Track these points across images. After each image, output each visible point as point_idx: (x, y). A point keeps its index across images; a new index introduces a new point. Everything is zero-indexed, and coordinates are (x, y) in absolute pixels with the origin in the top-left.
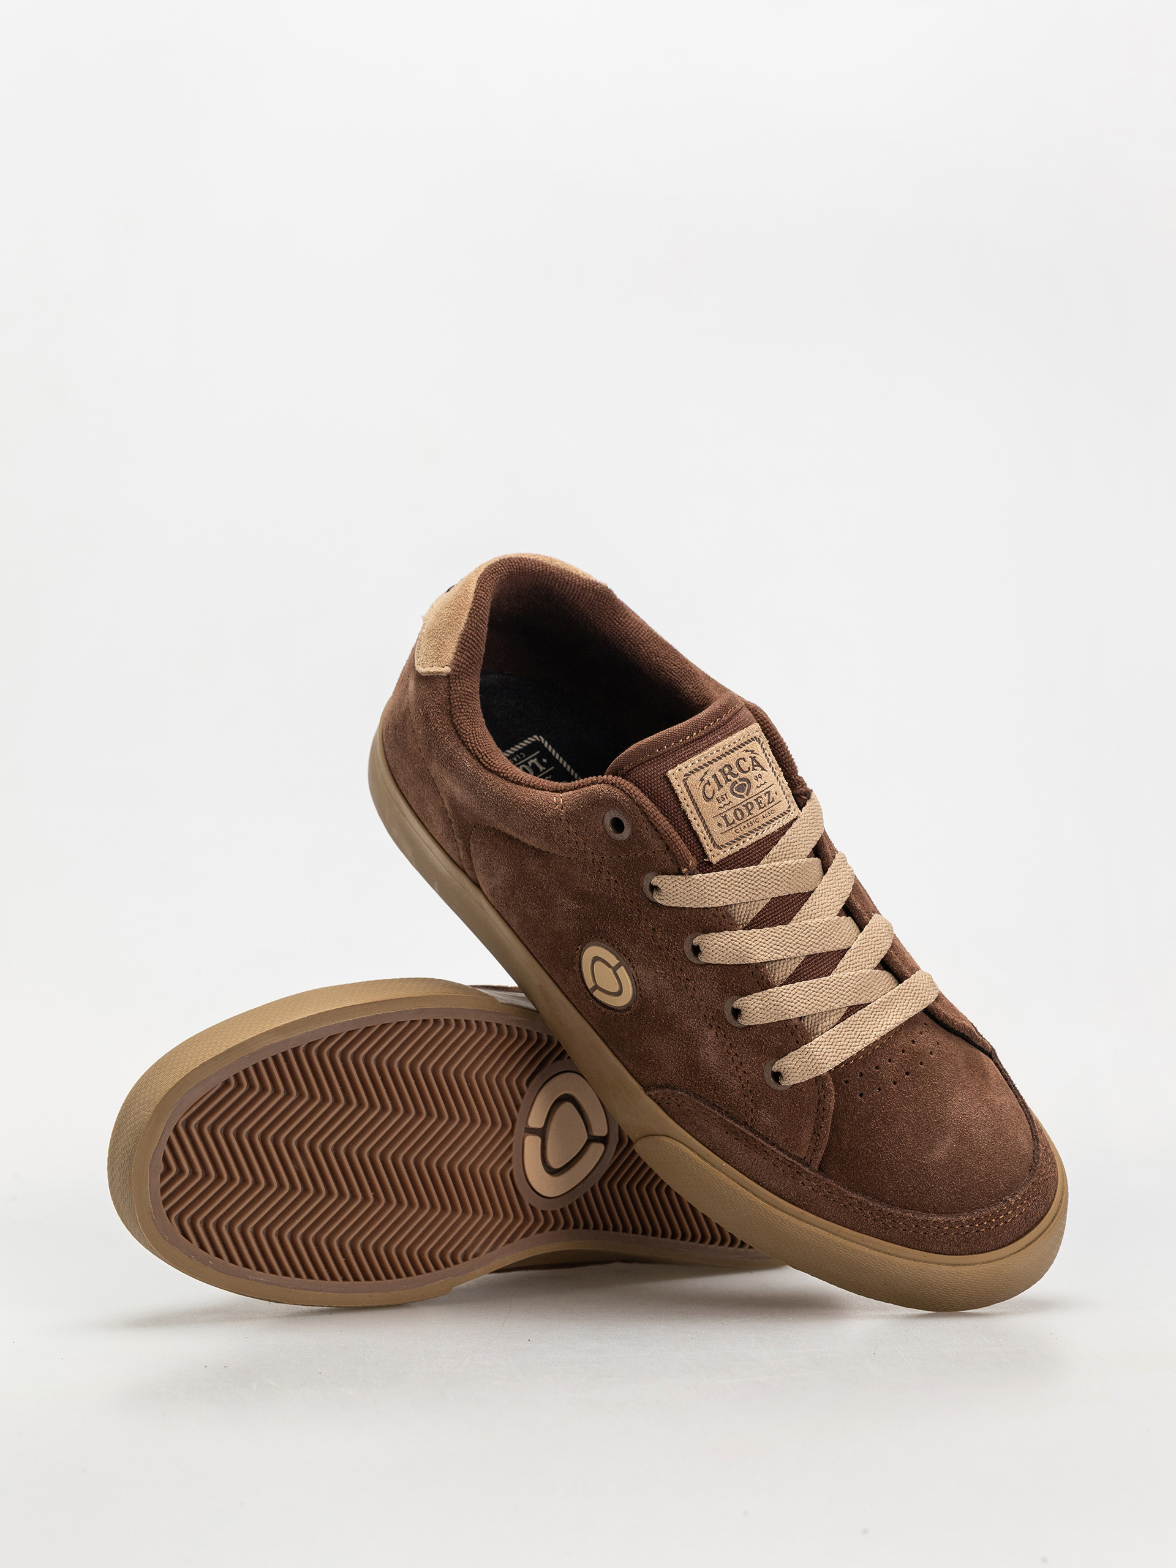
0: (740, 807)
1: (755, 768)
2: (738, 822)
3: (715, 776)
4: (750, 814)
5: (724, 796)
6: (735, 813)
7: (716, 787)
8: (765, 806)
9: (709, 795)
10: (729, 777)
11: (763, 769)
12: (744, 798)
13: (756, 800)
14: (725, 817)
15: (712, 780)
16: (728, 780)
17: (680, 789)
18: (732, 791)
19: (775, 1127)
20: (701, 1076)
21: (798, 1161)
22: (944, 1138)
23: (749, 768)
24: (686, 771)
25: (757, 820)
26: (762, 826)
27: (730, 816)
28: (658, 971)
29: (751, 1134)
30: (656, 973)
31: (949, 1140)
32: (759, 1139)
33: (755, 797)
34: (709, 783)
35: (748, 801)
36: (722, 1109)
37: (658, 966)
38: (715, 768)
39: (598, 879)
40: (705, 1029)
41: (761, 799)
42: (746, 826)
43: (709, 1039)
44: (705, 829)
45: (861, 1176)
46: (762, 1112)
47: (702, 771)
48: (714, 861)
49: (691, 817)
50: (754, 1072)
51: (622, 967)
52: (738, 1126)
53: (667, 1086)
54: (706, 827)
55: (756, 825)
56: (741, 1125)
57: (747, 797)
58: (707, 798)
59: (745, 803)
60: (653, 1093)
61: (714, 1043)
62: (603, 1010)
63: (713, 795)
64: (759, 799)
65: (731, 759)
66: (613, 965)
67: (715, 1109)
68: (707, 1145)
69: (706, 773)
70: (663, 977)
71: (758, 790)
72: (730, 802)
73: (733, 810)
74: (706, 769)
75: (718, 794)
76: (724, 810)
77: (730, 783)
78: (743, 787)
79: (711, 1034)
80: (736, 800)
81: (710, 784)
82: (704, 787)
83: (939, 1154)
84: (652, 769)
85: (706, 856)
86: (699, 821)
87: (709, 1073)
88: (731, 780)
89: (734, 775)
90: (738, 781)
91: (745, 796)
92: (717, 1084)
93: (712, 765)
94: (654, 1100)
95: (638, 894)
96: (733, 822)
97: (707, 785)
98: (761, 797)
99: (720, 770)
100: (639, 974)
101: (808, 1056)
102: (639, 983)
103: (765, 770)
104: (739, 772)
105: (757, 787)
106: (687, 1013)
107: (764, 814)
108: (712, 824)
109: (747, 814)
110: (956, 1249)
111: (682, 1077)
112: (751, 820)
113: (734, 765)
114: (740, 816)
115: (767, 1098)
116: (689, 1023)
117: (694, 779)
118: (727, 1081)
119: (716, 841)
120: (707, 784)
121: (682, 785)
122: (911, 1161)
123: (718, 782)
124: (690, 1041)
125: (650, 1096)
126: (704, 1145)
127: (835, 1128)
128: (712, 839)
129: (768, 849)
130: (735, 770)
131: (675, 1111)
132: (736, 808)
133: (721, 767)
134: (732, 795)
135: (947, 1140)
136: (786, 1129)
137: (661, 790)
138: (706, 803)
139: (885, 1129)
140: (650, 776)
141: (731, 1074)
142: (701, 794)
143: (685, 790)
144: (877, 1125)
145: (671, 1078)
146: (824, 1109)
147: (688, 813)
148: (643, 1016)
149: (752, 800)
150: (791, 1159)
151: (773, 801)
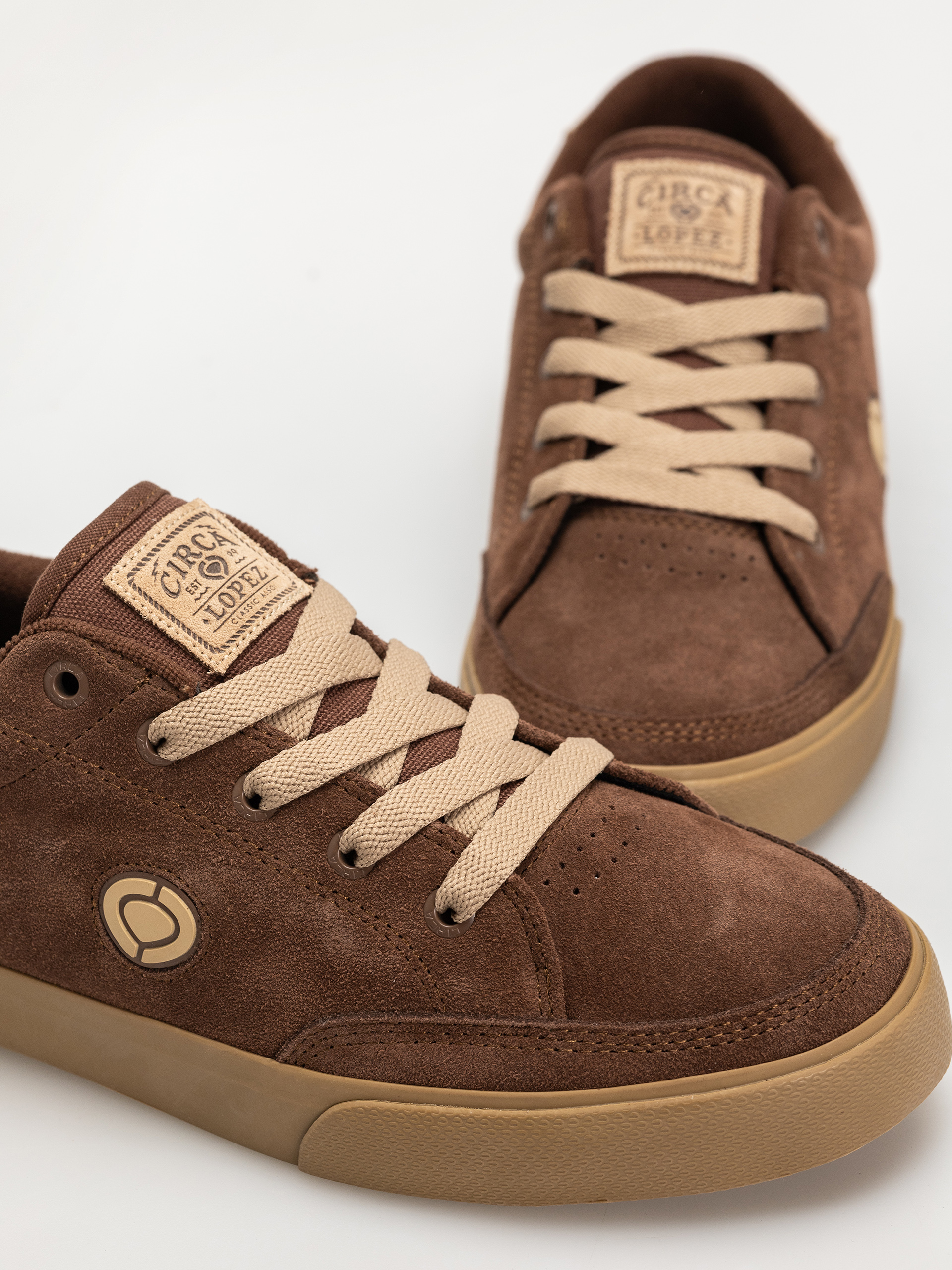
0: (224, 590)
1: (222, 543)
2: (230, 610)
3: (170, 563)
4: (242, 596)
5: (196, 584)
6: (221, 600)
7: (179, 576)
8: (258, 583)
9: (174, 588)
10: (191, 559)
11: (232, 543)
12: (224, 578)
13: (242, 577)
14: (208, 609)
15: (169, 570)
16: (191, 563)
17: (129, 595)
18: (203, 574)
19: (479, 991)
20: (342, 979)
21: (534, 1021)
22: (720, 903)
23: (214, 544)
24: (128, 570)
25: (256, 601)
26: (267, 607)
27: (218, 607)
28: (214, 861)
29: (450, 1020)
30: (213, 864)
31: (729, 903)
32: (465, 1020)
33: (240, 574)
34: (166, 574)
35: (232, 580)
36: (393, 1011)
37: (211, 853)
38: (166, 553)
39: (74, 778)
40: (317, 905)
41: (249, 575)
42: (245, 611)
43: (329, 916)
44: (190, 635)
45: (632, 998)
46: (451, 979)
47: (148, 563)
48: (222, 669)
49: (162, 625)
50: (413, 927)
51: (164, 888)
52: (427, 1019)
53: (302, 1027)
54: (189, 631)
55: (258, 607)
56: (430, 1015)
57: (227, 577)
58: (173, 593)
59: (229, 584)
60: (285, 1055)
61: (339, 918)
62: (166, 976)
63: (180, 587)
64: (246, 576)
65: (184, 537)
66: (150, 894)
67: (384, 1016)
68: (397, 1079)
69: (156, 564)
70: (225, 865)
71: (239, 566)
72: (207, 588)
73: (216, 597)
74: (154, 559)
75: (186, 583)
76: (203, 600)
77: (196, 566)
78: (215, 567)
79: (328, 910)
80: (215, 585)
81: (168, 576)
82: (162, 580)
83: (723, 923)
84: (80, 589)
85: (207, 668)
86: (174, 626)
87: (351, 967)
88: (194, 562)
89: (198, 555)
90: (205, 561)
91: (223, 575)
92: (369, 976)
93: (160, 552)
94: (295, 1064)
95: (138, 766)
96: (224, 613)
97: (166, 578)
98: (246, 573)
99: (174, 555)
100: (190, 883)
101: (476, 860)
102: (196, 896)
103: (235, 544)
104: (201, 551)
105: (236, 563)
106: (282, 898)
107: (262, 591)
108: (195, 623)
109: (238, 596)
110: (816, 1036)
111: (317, 999)
112: (248, 602)
113: (190, 544)
114: (230, 602)
115: (447, 954)
116: (291, 910)
117: (143, 577)
118: (380, 963)
119: (213, 644)
120: (163, 577)
121: (131, 589)
122: (691, 946)
123: (178, 569)
124: (303, 936)
125: (285, 1062)
126: (394, 1082)
127: (563, 949)
128: (206, 644)
129: (290, 634)
130: (195, 549)
131: (331, 1059)
132: (219, 592)
133: (174, 551)
134: (205, 580)
135: (726, 904)
136: (495, 985)
137: (104, 610)
138: (174, 600)
139: (633, 921)
140: (81, 599)
141: (382, 949)
142: (163, 591)
143: (137, 593)
144: (620, 920)
145: (303, 1011)
146: (534, 925)
147: (155, 620)
148: (224, 944)
149: (236, 578)
150: (524, 1023)
151: (266, 576)
